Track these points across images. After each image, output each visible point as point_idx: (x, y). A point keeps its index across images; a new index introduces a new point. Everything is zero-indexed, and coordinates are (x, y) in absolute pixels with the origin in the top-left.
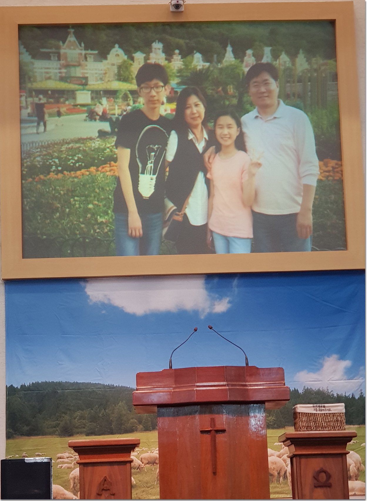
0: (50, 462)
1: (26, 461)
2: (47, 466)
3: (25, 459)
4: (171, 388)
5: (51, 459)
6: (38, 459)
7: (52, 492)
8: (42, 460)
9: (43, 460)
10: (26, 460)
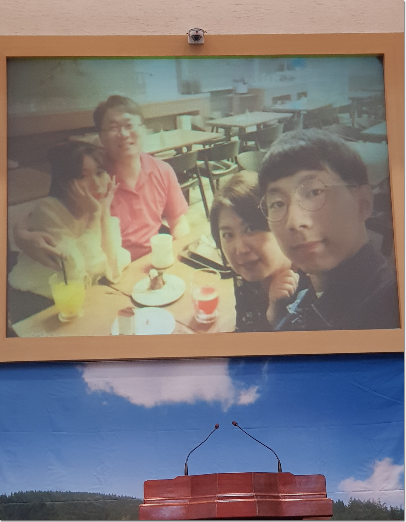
4: (187, 501)
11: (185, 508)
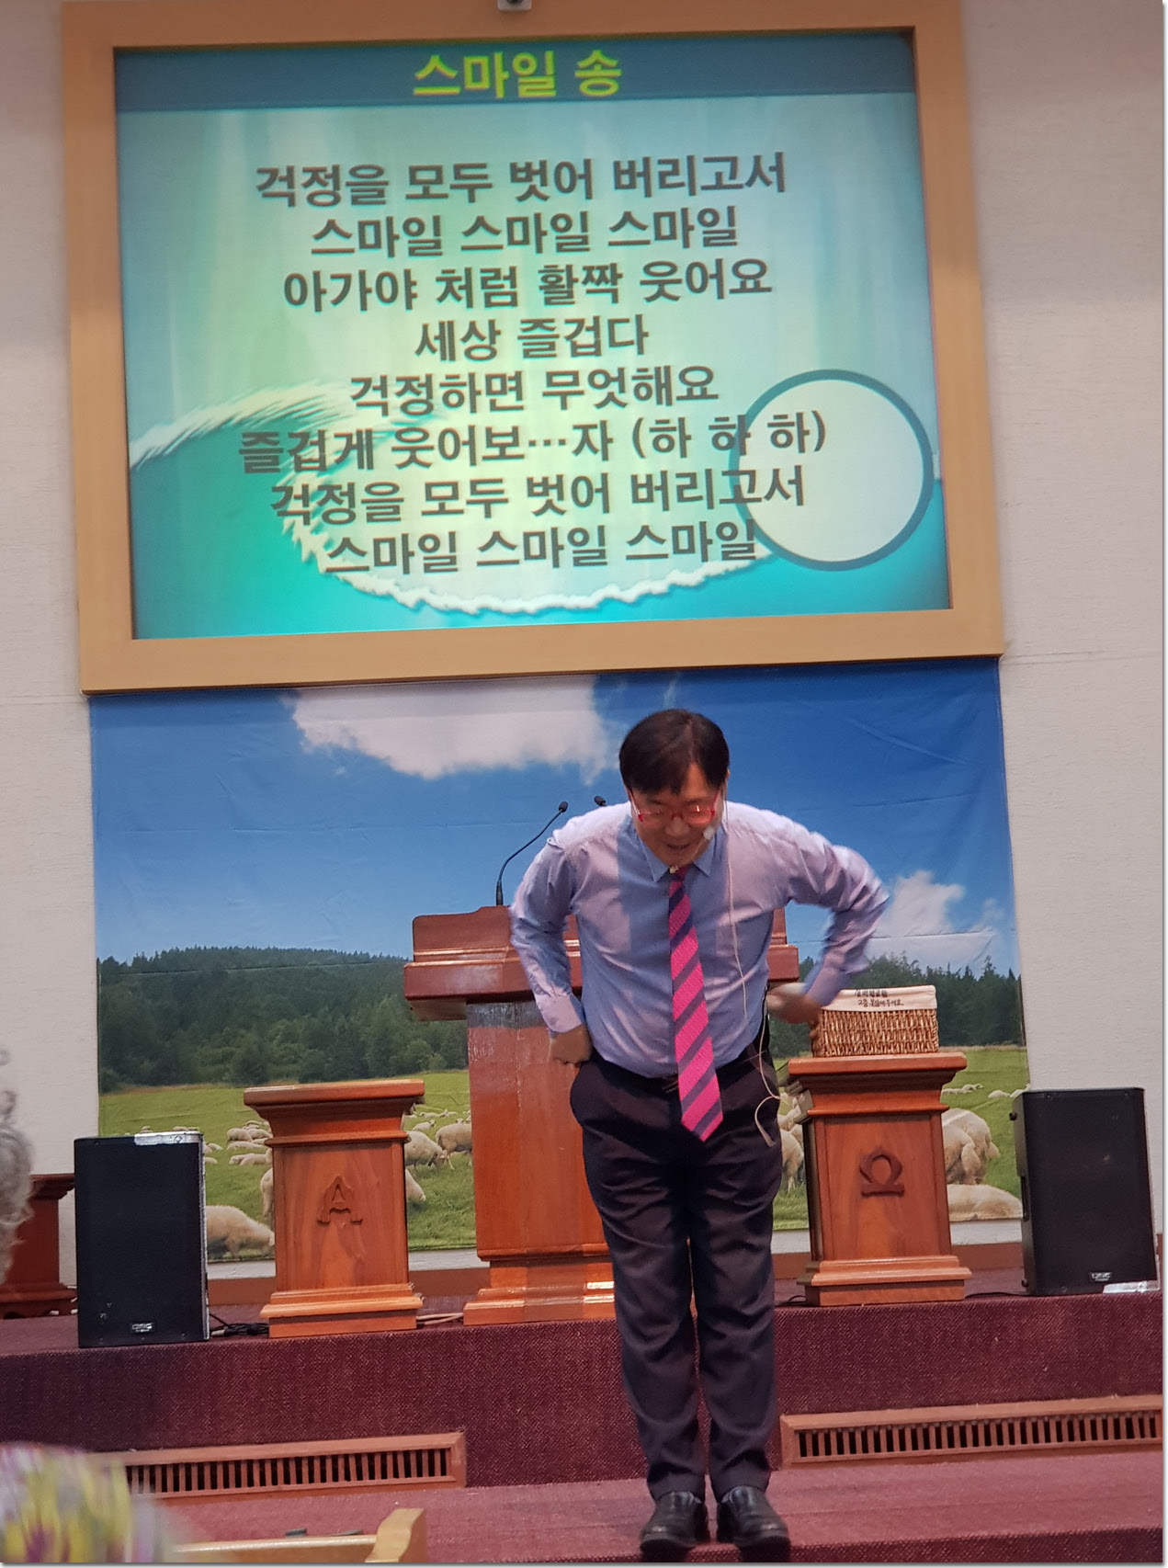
0: (197, 1144)
1: (137, 1142)
2: (191, 1152)
3: (136, 1136)
4: (500, 955)
5: (200, 1136)
6: (169, 1137)
7: (205, 1219)
8: (178, 1139)
9: (181, 1138)
10: (138, 1138)
11: (499, 968)
